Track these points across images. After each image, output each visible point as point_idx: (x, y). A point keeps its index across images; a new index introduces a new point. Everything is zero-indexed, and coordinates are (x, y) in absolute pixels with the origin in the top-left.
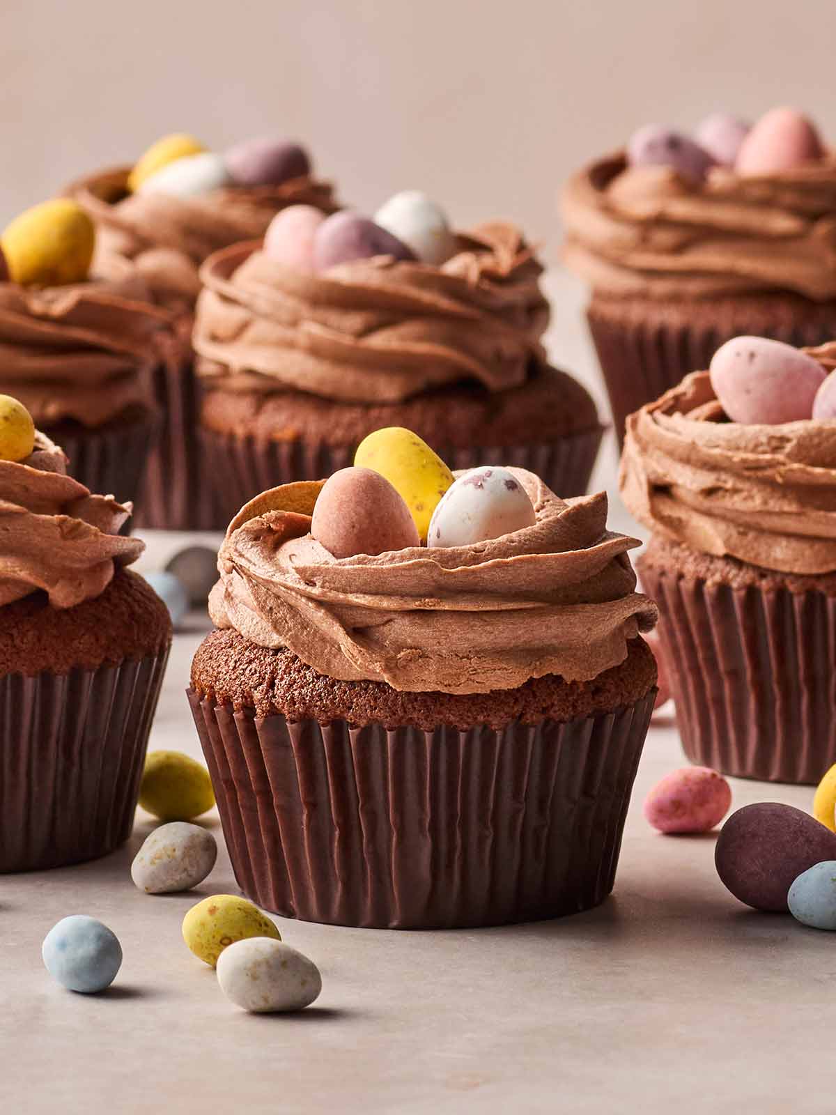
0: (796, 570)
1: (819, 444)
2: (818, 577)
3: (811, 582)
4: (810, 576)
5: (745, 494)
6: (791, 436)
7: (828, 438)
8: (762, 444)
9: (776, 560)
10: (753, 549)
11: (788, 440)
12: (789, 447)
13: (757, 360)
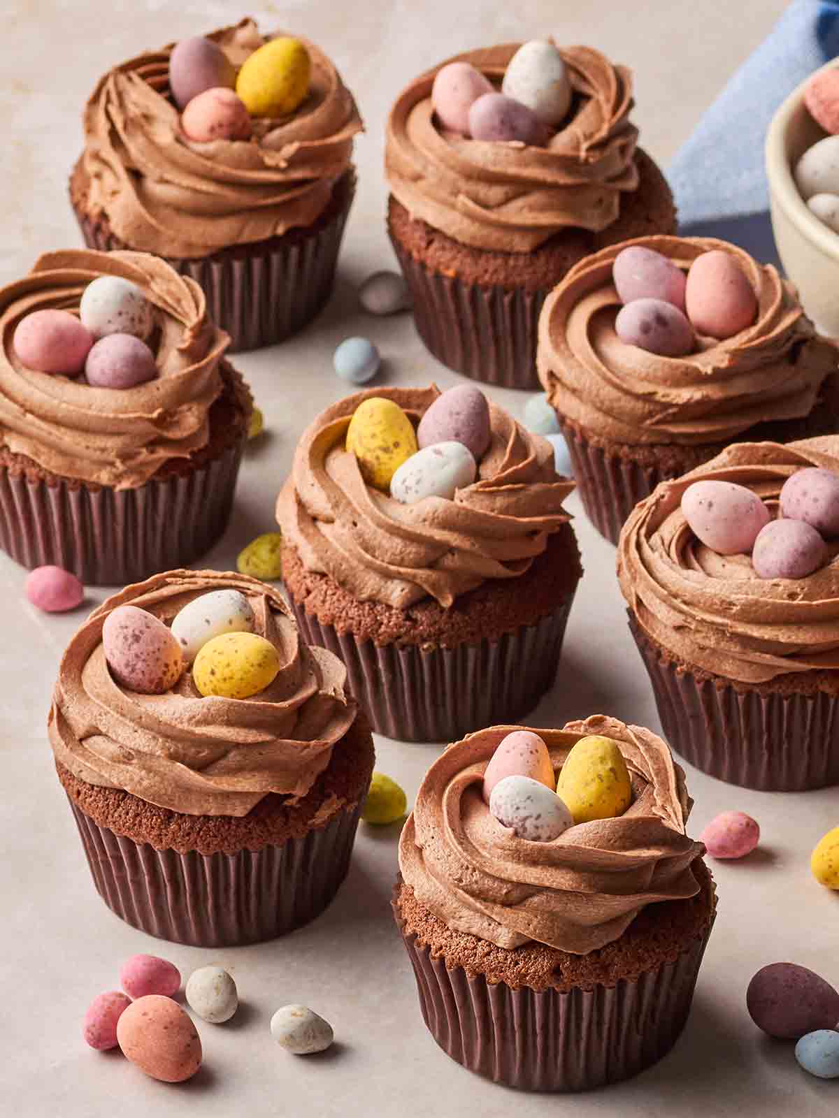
0: (739, 679)
1: (756, 612)
2: (754, 684)
3: (750, 687)
4: (748, 684)
5: (704, 634)
6: (737, 603)
7: (762, 607)
8: (716, 604)
9: (726, 671)
10: (709, 661)
11: (734, 605)
12: (735, 609)
13: (714, 508)
